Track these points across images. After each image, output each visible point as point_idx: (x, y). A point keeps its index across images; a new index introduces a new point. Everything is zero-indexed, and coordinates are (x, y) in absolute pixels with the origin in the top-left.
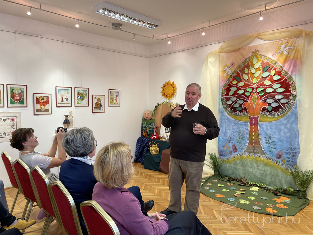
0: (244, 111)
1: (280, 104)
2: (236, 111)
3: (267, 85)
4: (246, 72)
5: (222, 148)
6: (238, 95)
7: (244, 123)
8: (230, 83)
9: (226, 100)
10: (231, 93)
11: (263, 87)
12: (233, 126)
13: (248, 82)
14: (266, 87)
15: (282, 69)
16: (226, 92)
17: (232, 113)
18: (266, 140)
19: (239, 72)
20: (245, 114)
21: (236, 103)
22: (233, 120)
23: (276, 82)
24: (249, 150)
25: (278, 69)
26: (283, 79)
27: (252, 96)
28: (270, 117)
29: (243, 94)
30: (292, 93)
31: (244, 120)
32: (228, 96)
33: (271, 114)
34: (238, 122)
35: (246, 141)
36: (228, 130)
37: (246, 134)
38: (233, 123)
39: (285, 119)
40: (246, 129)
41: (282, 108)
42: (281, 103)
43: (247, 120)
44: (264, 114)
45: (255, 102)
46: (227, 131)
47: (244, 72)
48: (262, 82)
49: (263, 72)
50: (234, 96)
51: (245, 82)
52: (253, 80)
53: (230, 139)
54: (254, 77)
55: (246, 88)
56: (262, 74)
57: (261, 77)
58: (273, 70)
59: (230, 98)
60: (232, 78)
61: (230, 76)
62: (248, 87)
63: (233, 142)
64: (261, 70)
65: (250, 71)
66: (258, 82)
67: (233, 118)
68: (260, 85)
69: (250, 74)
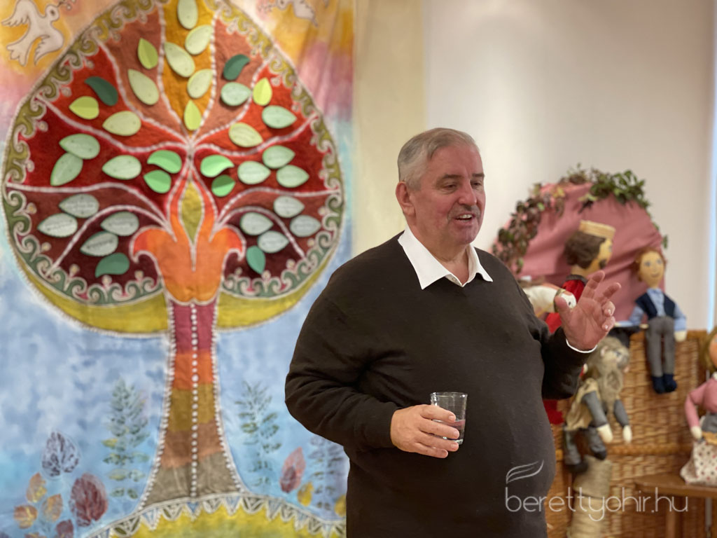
0: (139, 275)
1: (292, 239)
2: (99, 280)
3: (241, 149)
4: (147, 64)
5: (8, 524)
6: (107, 185)
7: (138, 346)
8: (56, 110)
9: (32, 209)
10: (64, 171)
11: (226, 153)
12: (74, 368)
13: (157, 118)
14: (236, 154)
16: (32, 158)
18: (243, 415)
19: (106, 50)
20: (146, 293)
21: (96, 228)
22: (75, 334)
23: (276, 139)
24: (169, 484)
25: (281, 79)
26: (302, 129)
27: (178, 196)
28: (254, 303)
29: (138, 182)
30: (330, 191)
31: (140, 327)
32: (48, 184)
33: (258, 289)
34: (109, 341)
35: (151, 443)
36: (50, 399)
37: (149, 403)
38: (79, 348)
40: (149, 374)
41: (296, 258)
42: (293, 235)
43: (156, 322)
44: (232, 290)
45: (195, 225)
46: (41, 405)
47: (133, 59)
48: (219, 127)
49: (223, 82)
50: (85, 189)
51: (146, 115)
52: (180, 110)
53: (59, 448)
54: (185, 94)
55: (148, 150)
56: (219, 88)
57: (215, 100)
58: (261, 77)
59: (59, 202)
60: (65, 78)
61: (56, 67)
62: (161, 145)
63: (76, 462)
64: (214, 66)
65: (162, 61)
66: (202, 128)
67: (75, 318)
68: (216, 144)
69: (162, 74)
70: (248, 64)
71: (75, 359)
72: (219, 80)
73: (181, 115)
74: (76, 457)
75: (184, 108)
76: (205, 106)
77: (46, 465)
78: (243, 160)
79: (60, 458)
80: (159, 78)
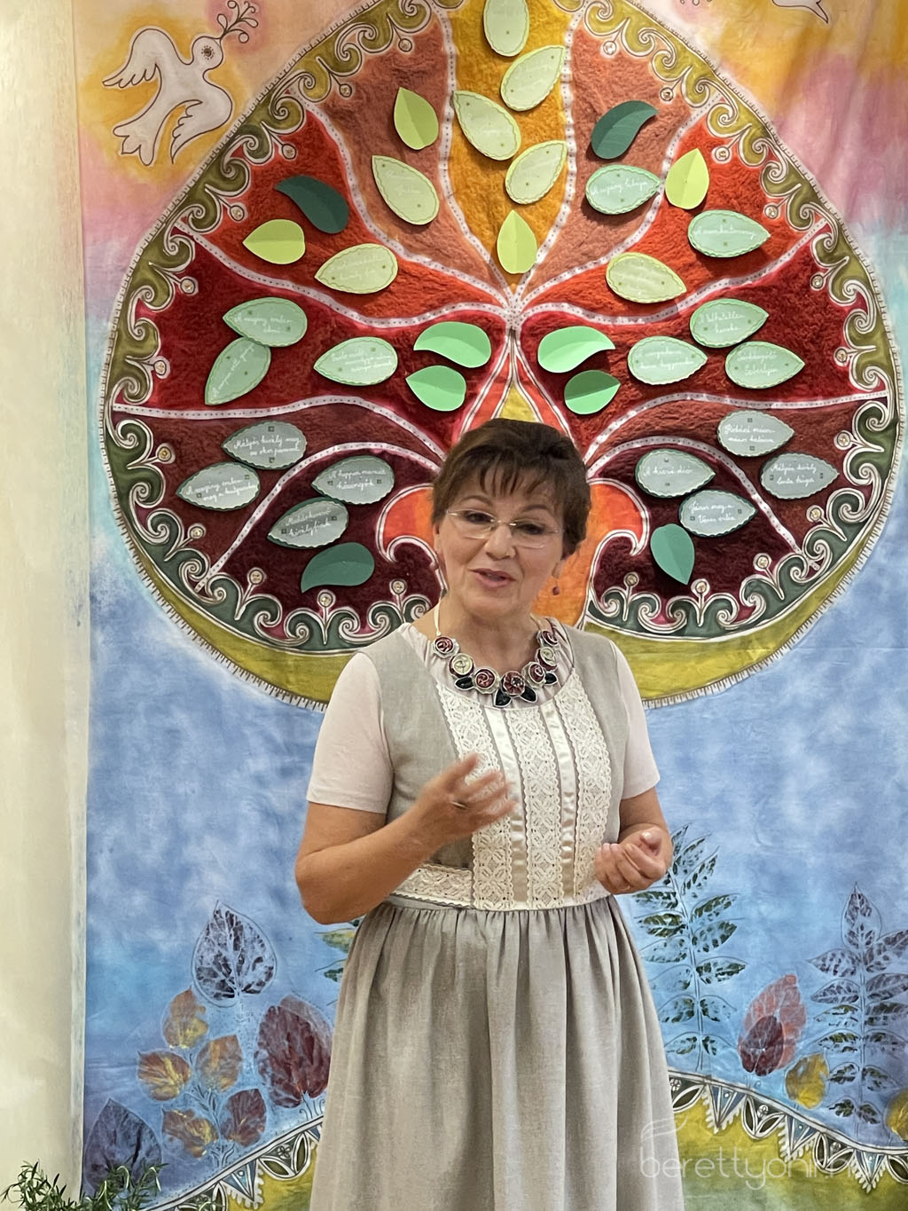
0: (397, 587)
1: (764, 507)
3: (634, 308)
4: (414, 140)
5: (127, 1088)
6: (327, 399)
8: (217, 252)
9: (166, 455)
10: (233, 374)
11: (600, 319)
12: (260, 780)
13: (436, 253)
14: (623, 321)
15: (771, 156)
16: (166, 351)
17: (245, 625)
19: (323, 119)
21: (302, 491)
22: (261, 710)
23: (723, 283)
25: (735, 148)
26: (785, 258)
27: (484, 416)
28: (672, 649)
29: (392, 391)
30: (863, 394)
32: (200, 403)
33: (682, 617)
36: (209, 840)
38: (269, 739)
39: (810, 660)
41: (777, 548)
42: (767, 496)
44: (616, 620)
46: (191, 852)
47: (383, 133)
48: (581, 264)
49: (594, 164)
50: (275, 411)
51: (410, 249)
52: (488, 233)
53: (231, 942)
54: (501, 198)
55: (416, 321)
56: (582, 179)
57: (573, 206)
58: (685, 148)
59: (224, 439)
60: (236, 184)
61: (216, 164)
62: (445, 311)
63: (269, 975)
64: (571, 132)
65: (448, 130)
66: (541, 267)
67: (260, 678)
68: (572, 303)
69: (450, 159)
70: (652, 120)
71: (261, 763)
72: (584, 162)
73: (492, 243)
74: (267, 963)
75: (496, 229)
76: (551, 221)
77: (203, 975)
78: (640, 334)
79: (233, 965)
80: (442, 166)
